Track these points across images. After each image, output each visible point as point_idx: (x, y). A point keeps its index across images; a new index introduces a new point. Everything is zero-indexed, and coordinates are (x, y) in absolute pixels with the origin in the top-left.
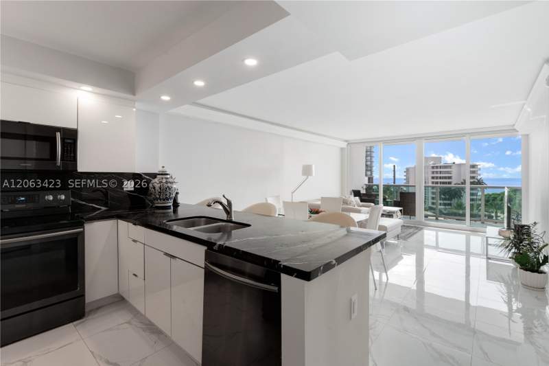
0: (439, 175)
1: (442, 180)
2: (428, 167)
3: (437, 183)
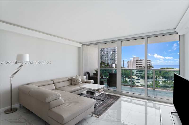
2: (135, 60)
3: (138, 66)
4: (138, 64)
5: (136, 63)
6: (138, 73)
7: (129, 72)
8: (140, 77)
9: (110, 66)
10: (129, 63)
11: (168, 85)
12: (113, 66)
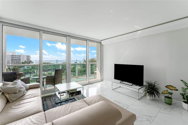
0: (15, 59)
1: (16, 61)
2: (10, 55)
5: (12, 58)
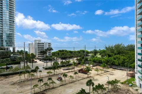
1: (41, 48)
2: (37, 43)
3: (39, 49)
4: (39, 47)
5: (38, 45)
6: (40, 56)
7: (31, 56)
8: (42, 60)
9: (6, 49)
10: (31, 46)
11: (65, 64)
12: (10, 49)
